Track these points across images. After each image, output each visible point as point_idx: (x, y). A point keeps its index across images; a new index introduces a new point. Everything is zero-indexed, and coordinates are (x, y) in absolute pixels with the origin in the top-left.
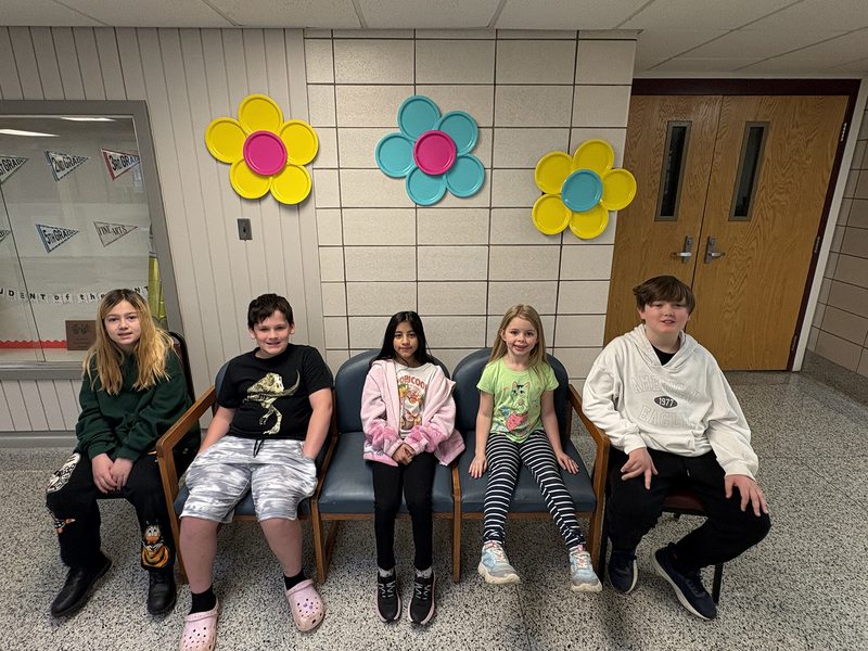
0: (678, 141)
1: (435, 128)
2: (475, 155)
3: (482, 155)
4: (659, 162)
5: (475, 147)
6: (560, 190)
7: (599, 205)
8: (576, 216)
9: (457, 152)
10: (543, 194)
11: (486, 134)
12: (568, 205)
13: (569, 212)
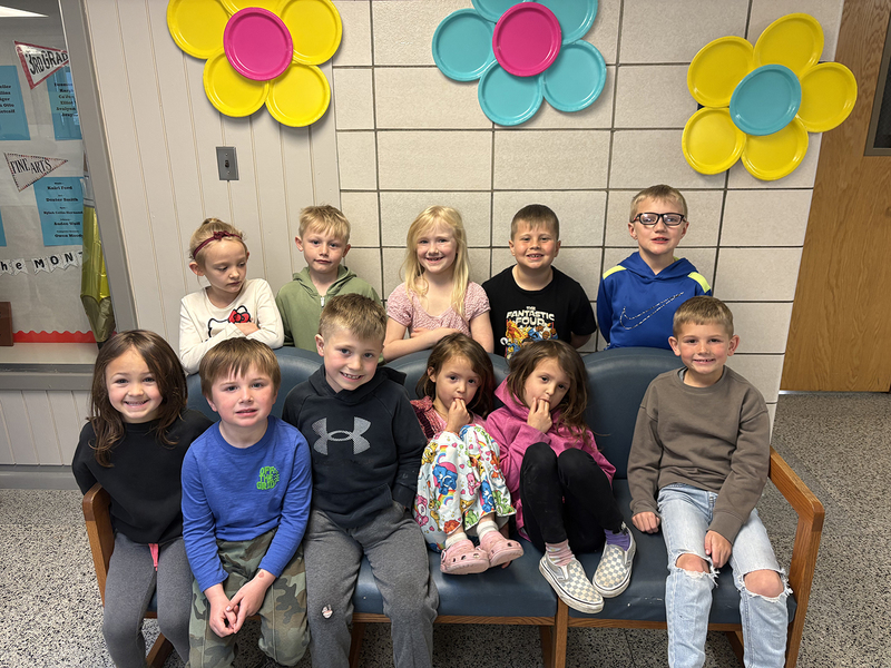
3: (602, 42)
5: (591, 30)
6: (728, 100)
7: (793, 124)
8: (754, 142)
9: (562, 39)
10: (700, 107)
11: (610, 7)
12: (740, 125)
13: (741, 137)
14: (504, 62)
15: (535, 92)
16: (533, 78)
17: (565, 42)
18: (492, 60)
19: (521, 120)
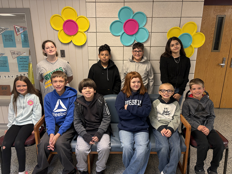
0: (221, 22)
1: (131, 18)
2: (145, 27)
3: (148, 27)
4: (213, 30)
5: (145, 25)
7: (191, 46)
9: (139, 27)
11: (149, 20)
15: (133, 38)
18: (123, 31)
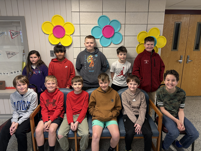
14: (104, 35)
15: (110, 41)
16: (109, 38)
17: (115, 32)
18: (102, 35)
19: (107, 46)
